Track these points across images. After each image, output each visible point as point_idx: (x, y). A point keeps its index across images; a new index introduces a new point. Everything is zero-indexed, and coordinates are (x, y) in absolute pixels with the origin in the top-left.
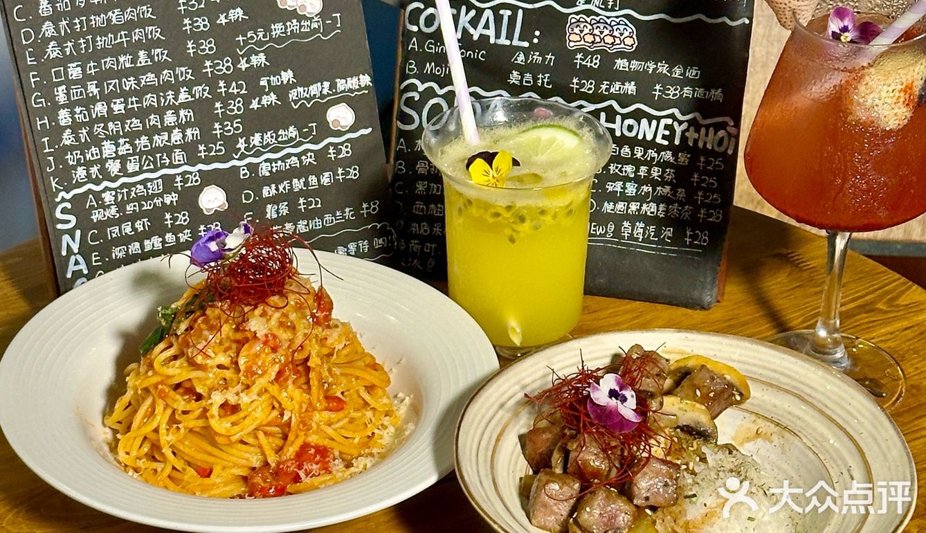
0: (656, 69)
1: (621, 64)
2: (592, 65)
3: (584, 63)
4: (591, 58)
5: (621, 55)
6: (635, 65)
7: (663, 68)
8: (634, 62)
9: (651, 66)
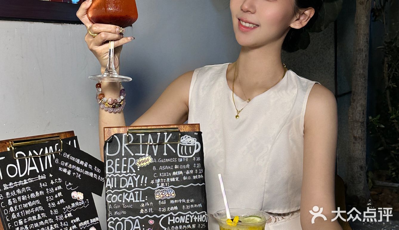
0: (182, 202)
1: (172, 202)
2: (164, 203)
3: (161, 203)
4: (163, 201)
5: (172, 199)
6: (176, 201)
7: (184, 201)
8: (175, 200)
9: (180, 201)
